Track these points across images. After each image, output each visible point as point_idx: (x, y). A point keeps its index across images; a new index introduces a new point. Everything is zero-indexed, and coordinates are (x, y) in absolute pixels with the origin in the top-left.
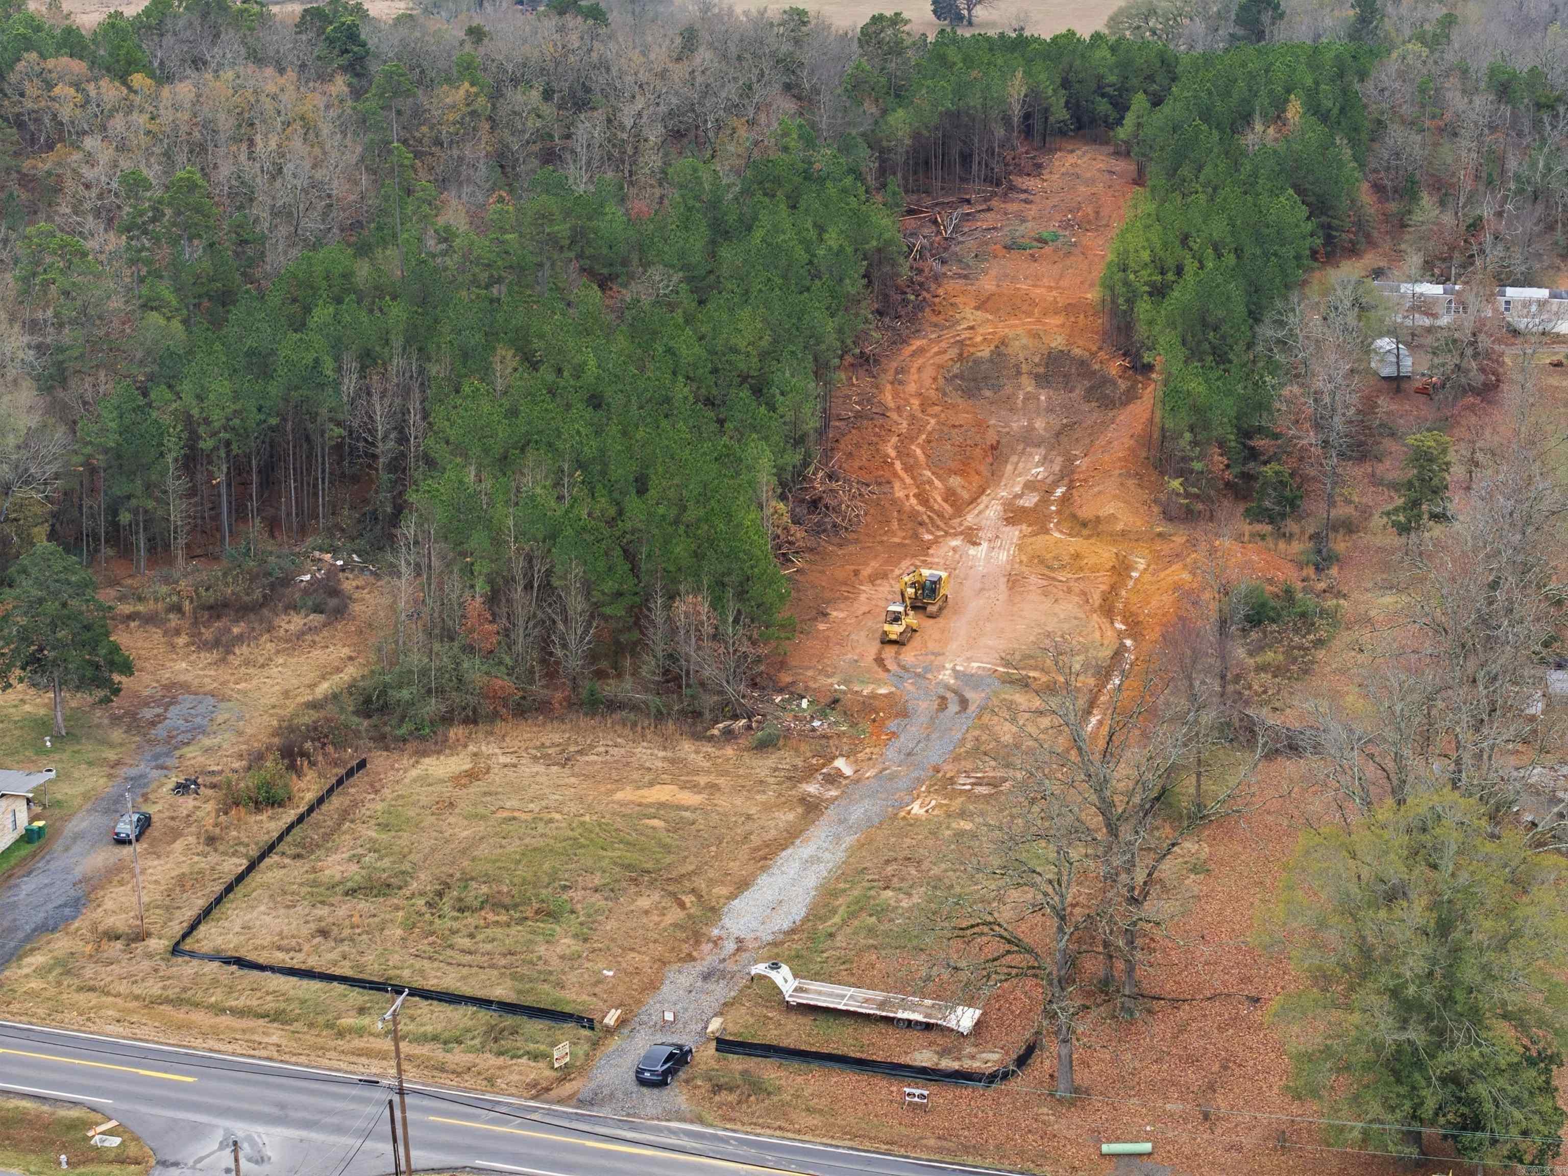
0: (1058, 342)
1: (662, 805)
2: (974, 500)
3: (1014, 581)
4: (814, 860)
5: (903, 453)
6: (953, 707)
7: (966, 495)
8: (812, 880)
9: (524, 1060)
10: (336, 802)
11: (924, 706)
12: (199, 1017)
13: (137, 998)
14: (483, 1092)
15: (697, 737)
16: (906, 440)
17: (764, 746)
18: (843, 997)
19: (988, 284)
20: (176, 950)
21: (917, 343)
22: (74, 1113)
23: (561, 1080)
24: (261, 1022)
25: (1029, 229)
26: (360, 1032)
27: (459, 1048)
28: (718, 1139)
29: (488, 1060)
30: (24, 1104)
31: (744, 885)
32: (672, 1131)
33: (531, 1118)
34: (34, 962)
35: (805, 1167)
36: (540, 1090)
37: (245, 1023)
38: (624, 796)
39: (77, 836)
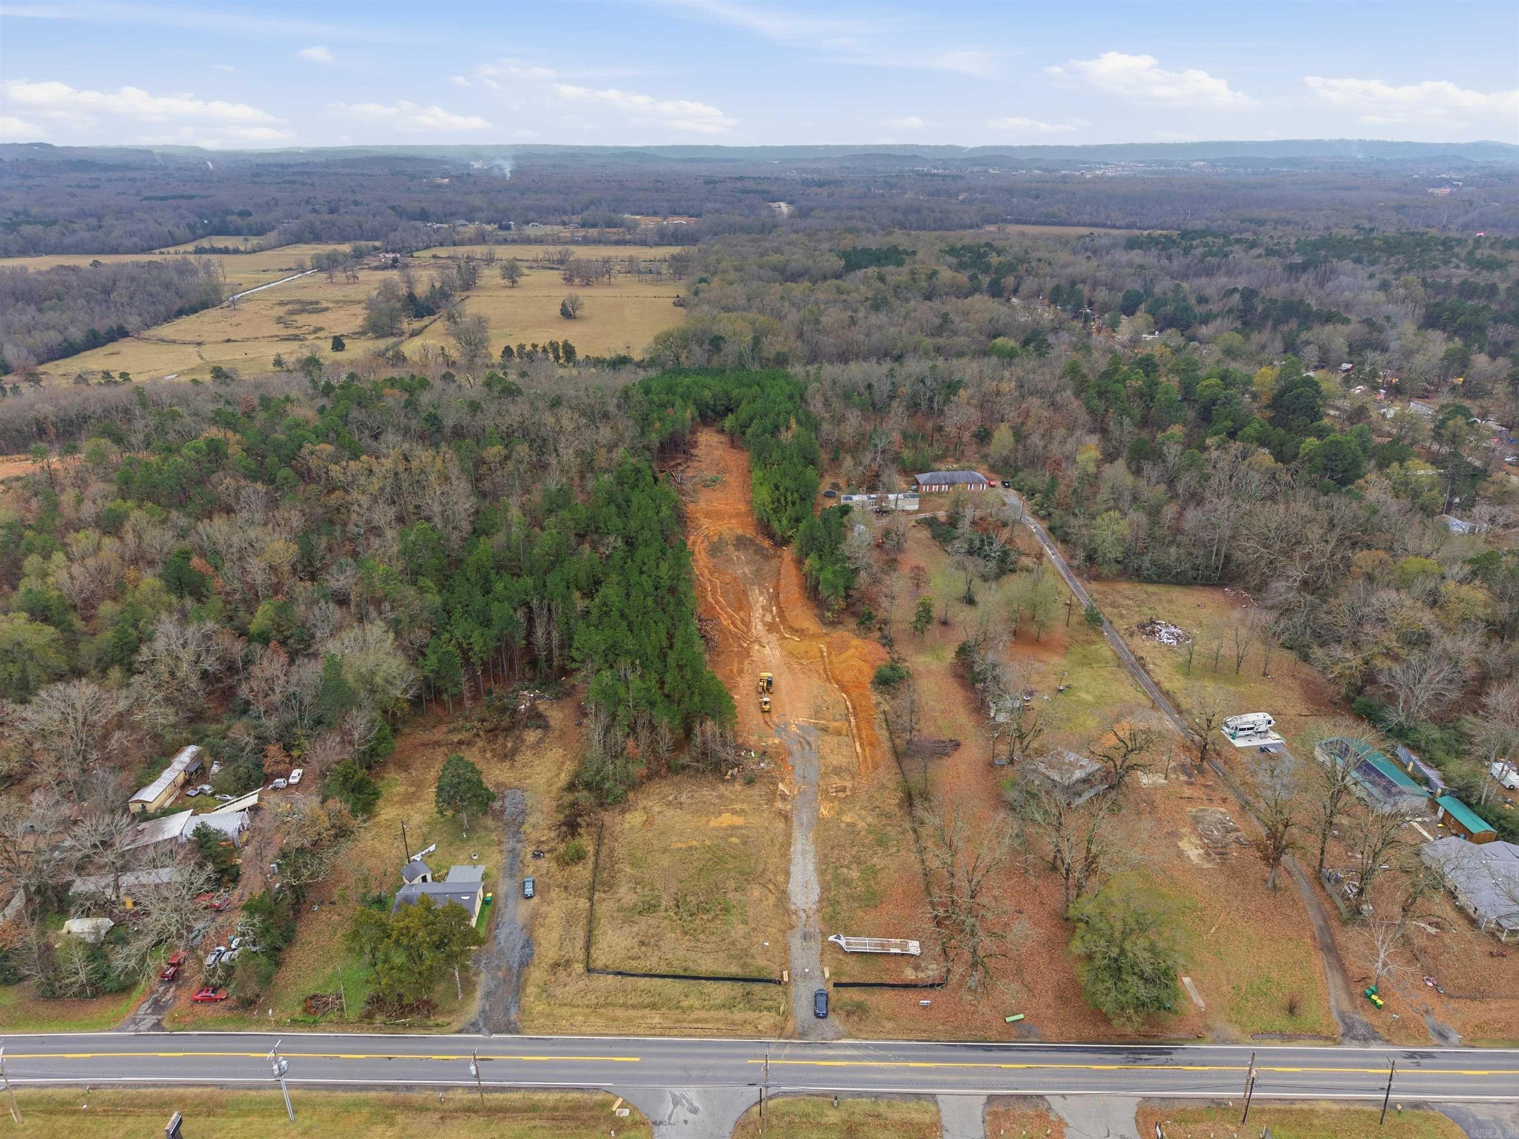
1: (731, 827)
2: (750, 621)
3: (789, 667)
4: (805, 852)
5: (716, 601)
7: (746, 618)
8: (810, 865)
9: (765, 1013)
11: (796, 748)
12: (619, 1012)
13: (588, 1006)
14: (758, 1037)
15: (723, 781)
16: (713, 593)
17: (750, 783)
18: (865, 944)
19: (703, 505)
20: (588, 969)
22: (599, 1097)
23: (784, 1020)
24: (647, 1011)
25: (706, 475)
26: (691, 1008)
27: (735, 1010)
28: (866, 1047)
29: (751, 1015)
30: (576, 1095)
31: (787, 873)
32: (846, 1046)
33: (787, 1051)
34: (531, 990)
35: (907, 1058)
36: (780, 1030)
37: (640, 1013)
38: (713, 824)
39: (506, 897)
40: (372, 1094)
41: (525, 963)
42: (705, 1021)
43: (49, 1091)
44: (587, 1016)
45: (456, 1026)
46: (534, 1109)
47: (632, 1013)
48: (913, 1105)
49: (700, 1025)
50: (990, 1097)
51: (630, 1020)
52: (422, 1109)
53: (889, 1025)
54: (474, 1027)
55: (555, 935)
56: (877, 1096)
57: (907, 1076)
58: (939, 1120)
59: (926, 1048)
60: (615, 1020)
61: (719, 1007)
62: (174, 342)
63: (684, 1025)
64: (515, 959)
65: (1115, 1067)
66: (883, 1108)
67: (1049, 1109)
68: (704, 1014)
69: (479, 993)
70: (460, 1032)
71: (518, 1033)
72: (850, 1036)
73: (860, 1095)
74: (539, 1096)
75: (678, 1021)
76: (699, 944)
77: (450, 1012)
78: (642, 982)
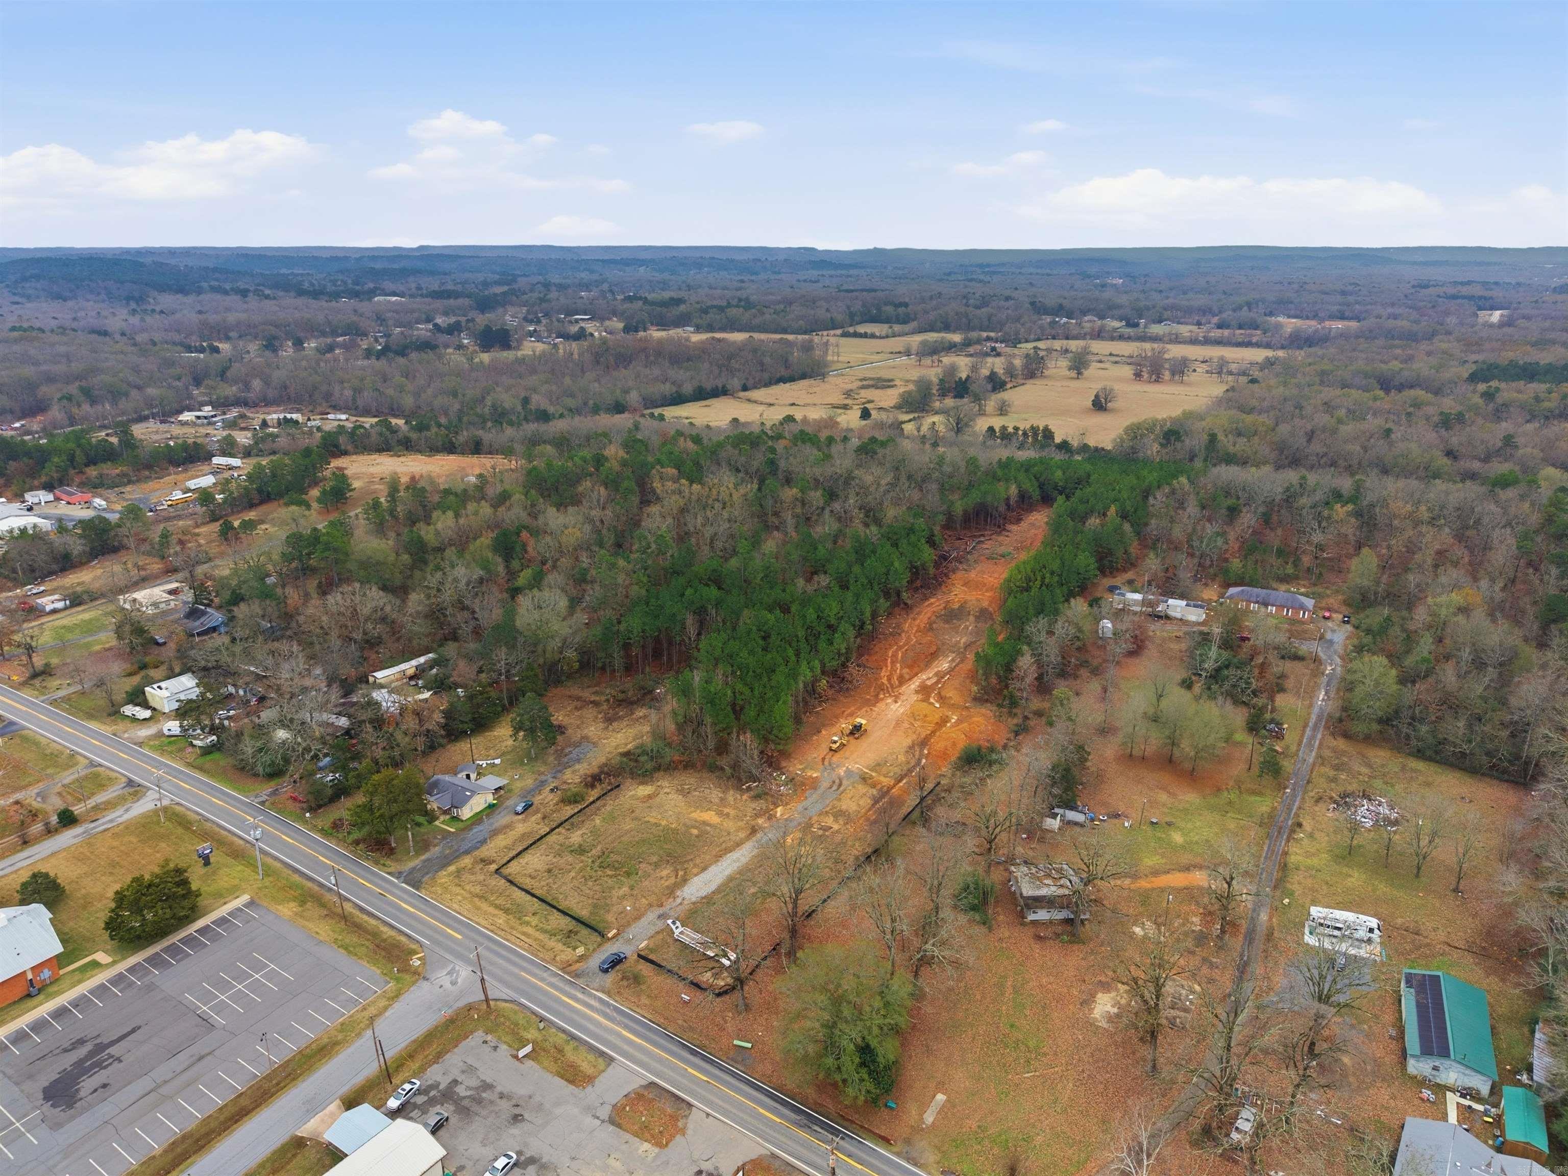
0: (985, 604)
1: (705, 823)
2: (910, 679)
3: (898, 723)
4: (738, 860)
5: (894, 655)
6: (835, 788)
7: (907, 677)
8: (728, 872)
9: (570, 949)
10: (598, 803)
11: (825, 784)
12: (484, 906)
13: (471, 892)
14: (548, 962)
15: (738, 788)
16: (900, 648)
17: (757, 797)
18: (693, 939)
19: (972, 574)
20: (497, 871)
21: (932, 600)
22: (414, 946)
23: (577, 961)
24: (501, 912)
25: (1002, 550)
26: (529, 924)
27: (554, 938)
28: (608, 1005)
29: (560, 946)
30: (403, 939)
31: (704, 869)
32: (595, 997)
33: (554, 980)
34: (452, 868)
35: (626, 1027)
36: (566, 967)
37: (496, 912)
38: (694, 815)
39: (506, 808)
40: (309, 884)
41: (467, 852)
42: (528, 935)
43: (189, 813)
44: (464, 898)
45: (390, 870)
46: (374, 935)
47: (491, 910)
48: (591, 1057)
49: (523, 937)
50: (652, 1084)
51: (485, 913)
52: (323, 905)
53: (645, 1000)
54: (398, 875)
55: (504, 843)
56: (573, 1037)
57: (612, 1038)
58: (595, 1077)
59: (650, 1029)
60: (478, 908)
61: (545, 931)
62: (756, 402)
63: (514, 932)
64: (466, 846)
65: (779, 1120)
66: (568, 1049)
67: (686, 1117)
68: (530, 930)
69: (423, 857)
70: (389, 873)
71: (417, 889)
72: (608, 994)
73: (564, 1031)
74: (385, 929)
75: (512, 928)
76: (583, 888)
77: (397, 860)
78: (518, 894)
